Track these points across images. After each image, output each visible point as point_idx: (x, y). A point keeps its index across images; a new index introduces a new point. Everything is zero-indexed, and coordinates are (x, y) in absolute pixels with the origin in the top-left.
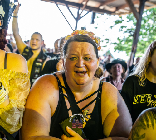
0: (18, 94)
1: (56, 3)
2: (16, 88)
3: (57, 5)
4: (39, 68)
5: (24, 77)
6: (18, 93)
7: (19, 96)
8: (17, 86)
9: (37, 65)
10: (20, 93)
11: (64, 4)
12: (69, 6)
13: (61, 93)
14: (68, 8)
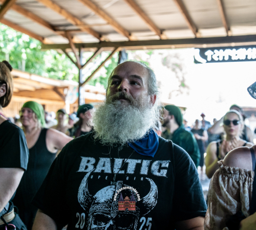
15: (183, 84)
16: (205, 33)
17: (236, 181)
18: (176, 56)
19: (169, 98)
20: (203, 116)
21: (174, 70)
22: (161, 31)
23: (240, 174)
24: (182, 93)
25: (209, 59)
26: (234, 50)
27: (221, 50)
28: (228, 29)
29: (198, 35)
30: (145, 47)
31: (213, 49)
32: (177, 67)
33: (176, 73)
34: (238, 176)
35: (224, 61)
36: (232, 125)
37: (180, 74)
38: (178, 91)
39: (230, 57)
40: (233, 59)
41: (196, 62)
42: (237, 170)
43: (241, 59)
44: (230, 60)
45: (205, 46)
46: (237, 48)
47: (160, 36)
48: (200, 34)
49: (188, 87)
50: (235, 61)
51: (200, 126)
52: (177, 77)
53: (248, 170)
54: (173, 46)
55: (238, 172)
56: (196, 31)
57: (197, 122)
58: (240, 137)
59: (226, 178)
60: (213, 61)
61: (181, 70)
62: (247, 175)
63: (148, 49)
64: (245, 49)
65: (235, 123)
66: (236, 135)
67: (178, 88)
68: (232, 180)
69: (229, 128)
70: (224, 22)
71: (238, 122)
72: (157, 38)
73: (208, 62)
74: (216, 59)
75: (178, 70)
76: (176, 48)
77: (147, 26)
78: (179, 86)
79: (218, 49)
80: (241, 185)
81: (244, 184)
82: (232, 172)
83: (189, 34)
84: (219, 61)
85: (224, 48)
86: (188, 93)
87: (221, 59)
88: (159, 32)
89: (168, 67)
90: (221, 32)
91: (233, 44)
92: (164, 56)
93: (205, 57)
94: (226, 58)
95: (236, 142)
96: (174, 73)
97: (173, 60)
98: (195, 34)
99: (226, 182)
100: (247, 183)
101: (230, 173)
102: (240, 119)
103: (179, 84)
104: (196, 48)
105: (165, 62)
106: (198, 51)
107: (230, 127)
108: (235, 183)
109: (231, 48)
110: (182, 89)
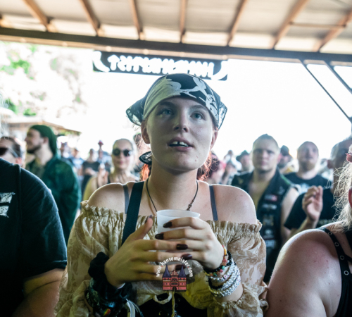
0: (249, 270)
1: (302, 62)
2: (244, 259)
3: (305, 66)
4: (271, 216)
5: (253, 234)
6: (248, 267)
7: (251, 274)
8: (246, 255)
9: (265, 209)
10: (251, 266)
11: (322, 62)
12: (333, 63)
13: (346, 273)
14: (332, 68)
15: (78, 99)
16: (109, 31)
17: (103, 226)
18: (71, 59)
19: (58, 117)
20: (100, 144)
21: (66, 77)
22: (48, 20)
23: (109, 217)
24: (76, 111)
25: (113, 67)
26: (146, 59)
27: (130, 57)
28: (140, 30)
29: (101, 33)
30: (23, 39)
31: (119, 54)
32: (72, 74)
33: (70, 82)
34: (106, 218)
35: (132, 72)
36: (122, 155)
37: (75, 84)
38: (71, 107)
39: (141, 68)
40: (144, 71)
41: (95, 69)
42: (106, 212)
43: (154, 72)
44: (140, 71)
45: (109, 49)
46: (150, 57)
47: (46, 26)
48: (104, 31)
49: (85, 104)
50: (147, 74)
51: (95, 158)
52: (71, 88)
53: (119, 212)
54: (65, 43)
55: (107, 214)
56: (98, 26)
57: (91, 152)
58: (131, 172)
59: (92, 222)
60: (118, 70)
61: (77, 78)
62: (118, 218)
63: (27, 42)
64: (159, 60)
65: (127, 153)
66: (126, 169)
67: (71, 104)
68: (99, 224)
69: (117, 160)
70: (135, 20)
71: (130, 153)
72: (42, 28)
73: (111, 71)
74: (123, 69)
75: (72, 78)
76: (69, 46)
77: (28, 9)
78: (73, 101)
79: (126, 55)
80: (111, 230)
81: (114, 229)
82: (100, 214)
83: (87, 29)
84: (126, 72)
85: (134, 55)
86: (85, 112)
87: (129, 70)
88: (45, 20)
89: (58, 72)
90: (130, 33)
91: (146, 52)
92: (54, 56)
93: (108, 64)
94: (136, 69)
95: (125, 178)
96: (66, 82)
97: (66, 64)
98: (96, 31)
99: (91, 227)
100: (117, 228)
101: (98, 215)
102: (133, 149)
103: (73, 97)
104: (96, 50)
105: (55, 65)
106: (99, 54)
107: (119, 157)
108: (103, 228)
109: (143, 56)
110: (77, 105)
